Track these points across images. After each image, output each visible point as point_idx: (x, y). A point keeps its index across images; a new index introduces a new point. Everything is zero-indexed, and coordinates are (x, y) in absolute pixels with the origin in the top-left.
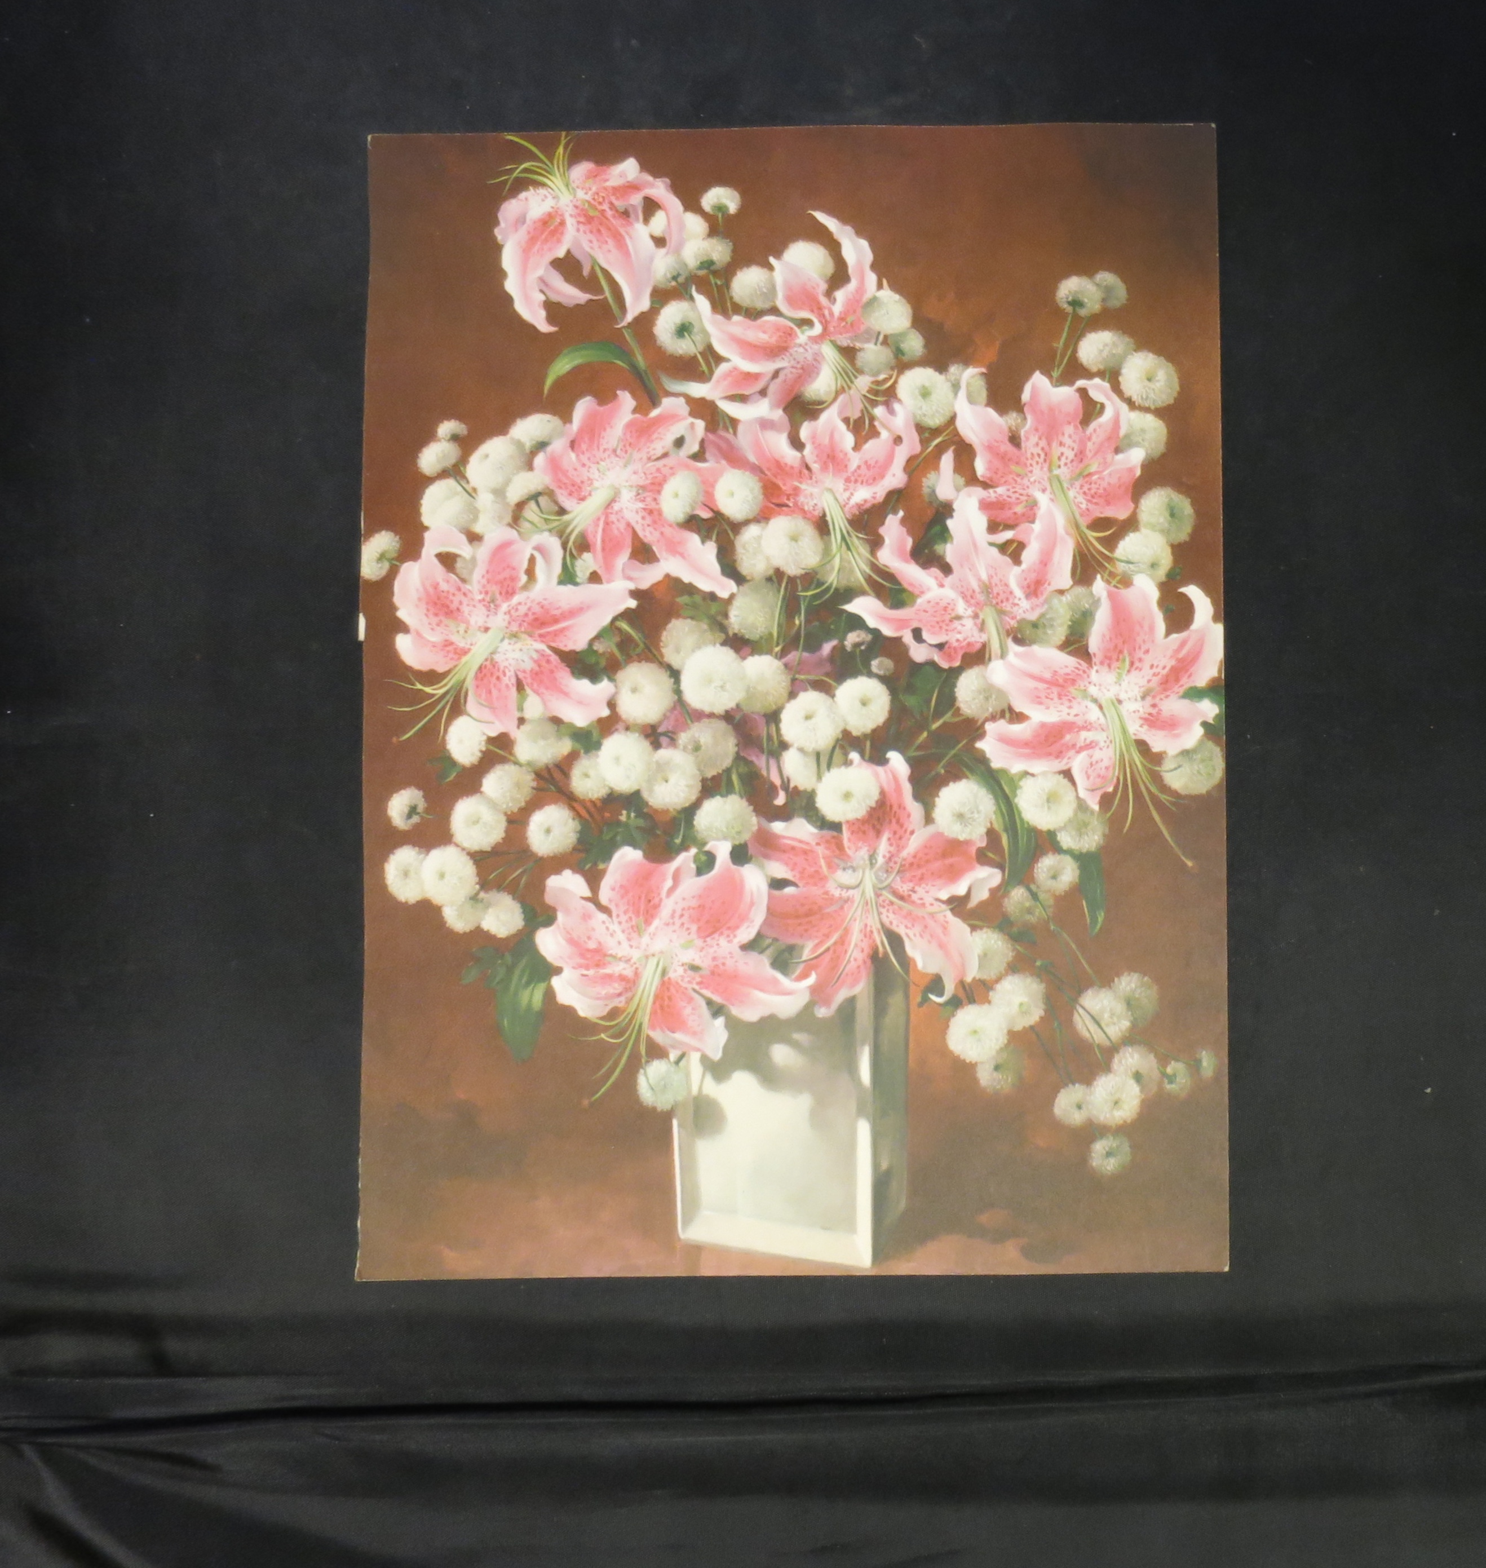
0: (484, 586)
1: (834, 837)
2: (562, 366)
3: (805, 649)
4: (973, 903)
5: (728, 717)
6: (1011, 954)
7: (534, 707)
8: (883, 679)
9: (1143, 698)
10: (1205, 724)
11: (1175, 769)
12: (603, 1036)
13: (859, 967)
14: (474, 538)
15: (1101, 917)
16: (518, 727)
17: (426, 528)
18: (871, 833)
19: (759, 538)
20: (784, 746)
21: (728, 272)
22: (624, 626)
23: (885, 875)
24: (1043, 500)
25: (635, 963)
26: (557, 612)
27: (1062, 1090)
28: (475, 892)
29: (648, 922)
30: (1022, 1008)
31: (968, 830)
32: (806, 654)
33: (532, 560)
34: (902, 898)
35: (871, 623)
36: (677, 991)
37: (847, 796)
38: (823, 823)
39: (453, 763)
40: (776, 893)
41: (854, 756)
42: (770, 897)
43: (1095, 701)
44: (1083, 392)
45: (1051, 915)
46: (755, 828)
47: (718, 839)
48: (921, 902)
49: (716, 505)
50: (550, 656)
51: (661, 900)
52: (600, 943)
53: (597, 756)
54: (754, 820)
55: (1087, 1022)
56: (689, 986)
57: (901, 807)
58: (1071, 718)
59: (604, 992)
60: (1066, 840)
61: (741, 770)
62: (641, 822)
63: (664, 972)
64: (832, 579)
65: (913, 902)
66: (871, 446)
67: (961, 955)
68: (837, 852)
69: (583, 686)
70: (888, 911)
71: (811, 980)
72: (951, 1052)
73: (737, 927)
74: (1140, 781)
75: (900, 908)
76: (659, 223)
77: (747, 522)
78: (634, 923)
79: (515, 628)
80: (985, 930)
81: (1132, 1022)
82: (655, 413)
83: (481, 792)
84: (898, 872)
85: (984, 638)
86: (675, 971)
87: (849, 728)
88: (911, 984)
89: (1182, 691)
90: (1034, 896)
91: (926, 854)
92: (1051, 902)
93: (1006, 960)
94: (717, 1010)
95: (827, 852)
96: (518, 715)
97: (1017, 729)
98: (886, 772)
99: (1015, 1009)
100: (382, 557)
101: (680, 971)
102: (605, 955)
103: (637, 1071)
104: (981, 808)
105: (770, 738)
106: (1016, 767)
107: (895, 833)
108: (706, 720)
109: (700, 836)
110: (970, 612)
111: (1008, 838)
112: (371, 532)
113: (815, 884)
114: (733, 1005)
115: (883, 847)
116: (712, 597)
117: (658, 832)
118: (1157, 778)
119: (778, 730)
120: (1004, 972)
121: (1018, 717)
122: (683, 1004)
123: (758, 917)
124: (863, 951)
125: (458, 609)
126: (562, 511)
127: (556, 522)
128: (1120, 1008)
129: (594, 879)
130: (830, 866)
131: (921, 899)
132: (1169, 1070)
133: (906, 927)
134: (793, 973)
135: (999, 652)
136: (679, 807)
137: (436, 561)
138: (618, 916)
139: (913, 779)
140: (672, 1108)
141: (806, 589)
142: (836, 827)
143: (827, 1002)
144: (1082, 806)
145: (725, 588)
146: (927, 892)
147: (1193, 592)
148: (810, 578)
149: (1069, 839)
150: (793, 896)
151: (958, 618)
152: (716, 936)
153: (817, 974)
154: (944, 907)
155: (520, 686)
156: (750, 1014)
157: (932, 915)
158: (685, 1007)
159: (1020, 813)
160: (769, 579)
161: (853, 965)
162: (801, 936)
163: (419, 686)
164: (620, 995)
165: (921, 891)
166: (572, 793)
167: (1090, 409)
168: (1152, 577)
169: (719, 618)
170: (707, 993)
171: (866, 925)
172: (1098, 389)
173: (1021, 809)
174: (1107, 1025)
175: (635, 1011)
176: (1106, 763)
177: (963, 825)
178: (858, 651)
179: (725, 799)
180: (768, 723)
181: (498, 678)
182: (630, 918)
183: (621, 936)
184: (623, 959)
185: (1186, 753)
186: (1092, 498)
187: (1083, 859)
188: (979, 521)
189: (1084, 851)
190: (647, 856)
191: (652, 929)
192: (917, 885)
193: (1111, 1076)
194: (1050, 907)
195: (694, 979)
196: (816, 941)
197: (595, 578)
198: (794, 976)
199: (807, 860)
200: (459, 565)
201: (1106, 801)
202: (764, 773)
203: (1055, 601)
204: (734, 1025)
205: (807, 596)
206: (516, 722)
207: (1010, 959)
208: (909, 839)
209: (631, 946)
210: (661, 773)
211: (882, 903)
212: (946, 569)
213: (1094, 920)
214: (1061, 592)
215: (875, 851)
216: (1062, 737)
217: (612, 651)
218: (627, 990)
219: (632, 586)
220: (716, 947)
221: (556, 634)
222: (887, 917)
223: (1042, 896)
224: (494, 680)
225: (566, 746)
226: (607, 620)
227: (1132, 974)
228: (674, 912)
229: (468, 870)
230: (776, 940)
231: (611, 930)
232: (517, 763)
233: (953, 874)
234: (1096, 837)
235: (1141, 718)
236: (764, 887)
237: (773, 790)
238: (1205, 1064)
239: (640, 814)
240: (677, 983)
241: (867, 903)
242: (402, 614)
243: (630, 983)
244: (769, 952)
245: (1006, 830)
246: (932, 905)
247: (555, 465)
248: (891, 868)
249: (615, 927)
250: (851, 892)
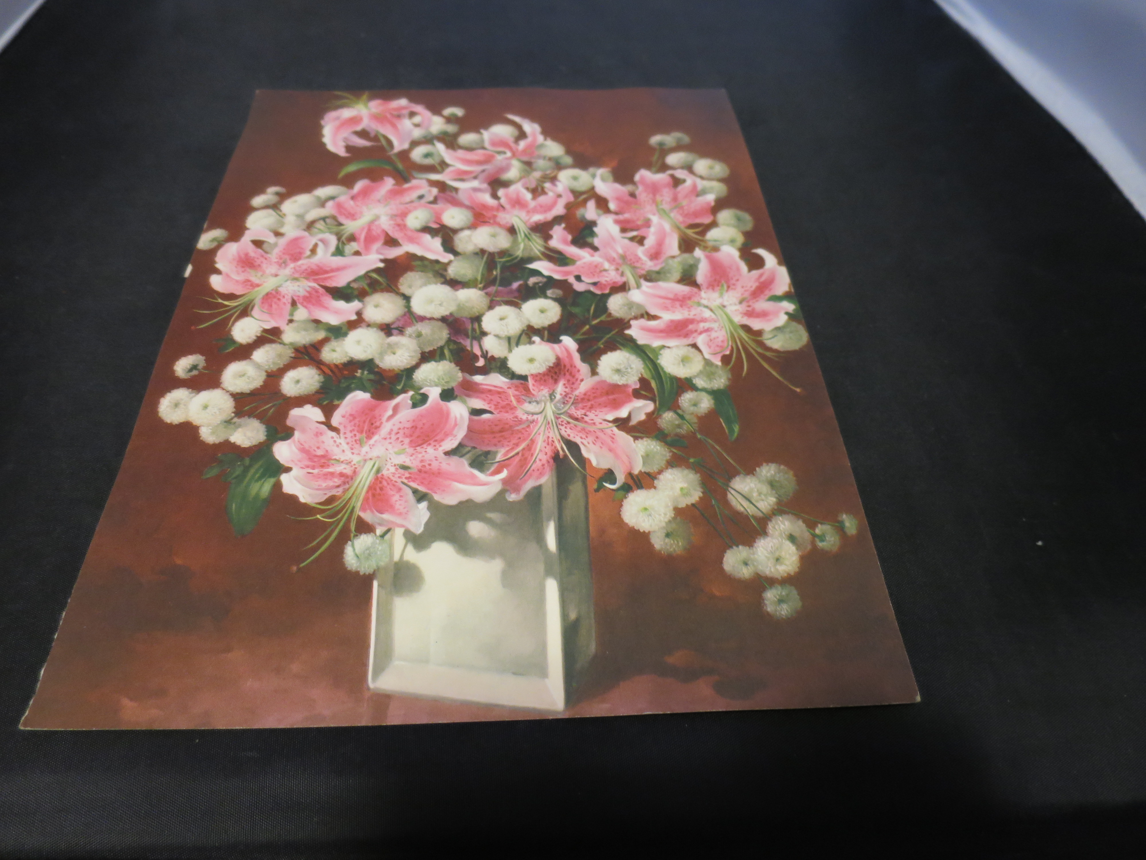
0: (280, 256)
1: (522, 384)
2: (352, 168)
3: (500, 285)
4: (634, 422)
5: (444, 319)
6: (668, 454)
7: (301, 314)
8: (555, 300)
9: (741, 302)
10: (787, 313)
11: (773, 337)
12: (318, 516)
13: (543, 465)
14: (278, 234)
15: (736, 428)
16: (288, 324)
17: (247, 229)
18: (551, 381)
19: (470, 237)
20: (484, 334)
21: (456, 136)
22: (374, 275)
23: (562, 406)
24: (655, 219)
25: (355, 465)
26: (328, 269)
27: (728, 551)
28: (230, 418)
29: (369, 437)
30: (684, 492)
31: (624, 379)
32: (500, 288)
33: (316, 245)
34: (577, 419)
35: (546, 273)
36: (388, 484)
37: (531, 360)
38: (512, 375)
39: (234, 342)
40: (476, 418)
41: (536, 339)
42: (470, 420)
43: (707, 307)
44: (672, 176)
45: (697, 429)
46: (460, 379)
47: (431, 386)
48: (592, 422)
49: (441, 221)
50: (318, 289)
51: (382, 423)
52: (327, 451)
53: (344, 340)
54: (460, 374)
55: (740, 500)
56: (399, 480)
57: (573, 366)
58: (691, 317)
59: (324, 485)
60: (700, 383)
61: (451, 347)
62: (372, 377)
63: (378, 471)
64: (519, 253)
65: (586, 422)
66: (542, 199)
67: (627, 456)
68: (524, 392)
69: (341, 304)
70: (566, 428)
71: (504, 474)
72: (627, 524)
73: (442, 440)
74: (748, 347)
75: (576, 426)
76: (417, 119)
77: (462, 229)
78: (357, 438)
79: (297, 275)
80: (645, 439)
81: (776, 498)
82: (406, 186)
83: (250, 359)
84: (573, 403)
85: (624, 279)
86: (388, 470)
87: (532, 324)
88: (588, 475)
89: (767, 297)
90: (682, 417)
91: (594, 393)
92: (695, 420)
93: (665, 459)
94: (421, 497)
95: (517, 393)
96: (289, 318)
97: (653, 323)
98: (560, 347)
99: (678, 492)
100: (214, 240)
101: (392, 470)
102: (331, 459)
103: (346, 543)
104: (633, 366)
105: (474, 330)
106: (656, 343)
107: (569, 381)
108: (427, 321)
109: (416, 384)
110: (613, 267)
111: (656, 383)
112: (211, 228)
113: (507, 412)
114: (436, 493)
115: (560, 388)
116: (437, 262)
117: (385, 382)
118: (761, 344)
119: (480, 326)
120: (664, 467)
121: (655, 318)
122: (392, 493)
123: (460, 434)
124: (546, 454)
125: (259, 266)
126: (340, 224)
127: (335, 229)
128: (765, 489)
129: (328, 411)
130: (519, 401)
131: (592, 420)
132: (818, 531)
133: (581, 438)
134: (488, 470)
135: (635, 286)
136: (402, 368)
137: (250, 244)
138: (345, 433)
139: (579, 351)
140: (374, 571)
141: (501, 257)
142: (524, 378)
143: (517, 490)
144: (708, 363)
145: (445, 257)
146: (596, 416)
147: (761, 252)
148: (503, 253)
149: (702, 383)
150: (489, 420)
151: (605, 270)
152: (425, 446)
153: (507, 470)
154: (611, 424)
155: (294, 303)
156: (451, 500)
157: (602, 430)
158: (394, 495)
159: (662, 369)
160: (476, 254)
161: (538, 464)
162: (495, 445)
163: (220, 301)
164: (338, 486)
165: (591, 415)
166: (321, 360)
167: (676, 182)
168: (733, 246)
169: (441, 272)
170: (414, 485)
171: (548, 437)
172: (680, 174)
173: (663, 366)
174: (757, 501)
175: (350, 498)
176: (721, 338)
177: (620, 375)
178: (537, 286)
179: (438, 363)
180: (472, 323)
181: (279, 299)
182: (355, 435)
183: (345, 446)
184: (344, 462)
185: (778, 329)
186: (686, 215)
187: (714, 393)
188: (615, 230)
189: (715, 388)
190: (373, 397)
191: (372, 442)
192: (588, 411)
193: (768, 539)
194: (695, 423)
195: (403, 475)
196: (508, 449)
197: (357, 253)
198: (488, 472)
199: (500, 397)
200: (265, 246)
201: (726, 360)
202: (469, 348)
203: (670, 261)
204: (435, 507)
205: (500, 262)
206: (287, 322)
207: (668, 458)
208: (580, 384)
209: (353, 453)
210: (392, 349)
211: (561, 423)
212: (595, 249)
213: (732, 431)
214: (673, 257)
215: (554, 391)
216: (687, 326)
217: (363, 287)
218: (344, 483)
219: (382, 257)
220: (424, 454)
221: (325, 279)
222: (566, 431)
223: (687, 417)
224: (275, 300)
225: (321, 335)
226: (362, 272)
227: (770, 464)
228: (392, 430)
229: (228, 405)
230: (474, 448)
231: (338, 443)
232: (282, 343)
233: (616, 405)
234: (723, 381)
235: (741, 313)
236: (466, 414)
237: (476, 358)
238: (847, 524)
239: (371, 371)
240: (388, 478)
241: (549, 423)
242: (219, 266)
243: (347, 479)
244: (468, 456)
245: (653, 378)
246: (601, 423)
247: (339, 207)
248: (567, 401)
249: (342, 441)
250: (535, 417)
